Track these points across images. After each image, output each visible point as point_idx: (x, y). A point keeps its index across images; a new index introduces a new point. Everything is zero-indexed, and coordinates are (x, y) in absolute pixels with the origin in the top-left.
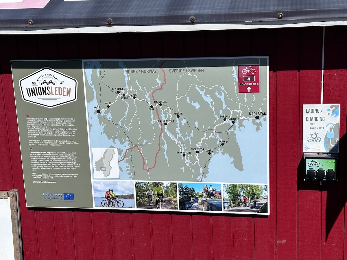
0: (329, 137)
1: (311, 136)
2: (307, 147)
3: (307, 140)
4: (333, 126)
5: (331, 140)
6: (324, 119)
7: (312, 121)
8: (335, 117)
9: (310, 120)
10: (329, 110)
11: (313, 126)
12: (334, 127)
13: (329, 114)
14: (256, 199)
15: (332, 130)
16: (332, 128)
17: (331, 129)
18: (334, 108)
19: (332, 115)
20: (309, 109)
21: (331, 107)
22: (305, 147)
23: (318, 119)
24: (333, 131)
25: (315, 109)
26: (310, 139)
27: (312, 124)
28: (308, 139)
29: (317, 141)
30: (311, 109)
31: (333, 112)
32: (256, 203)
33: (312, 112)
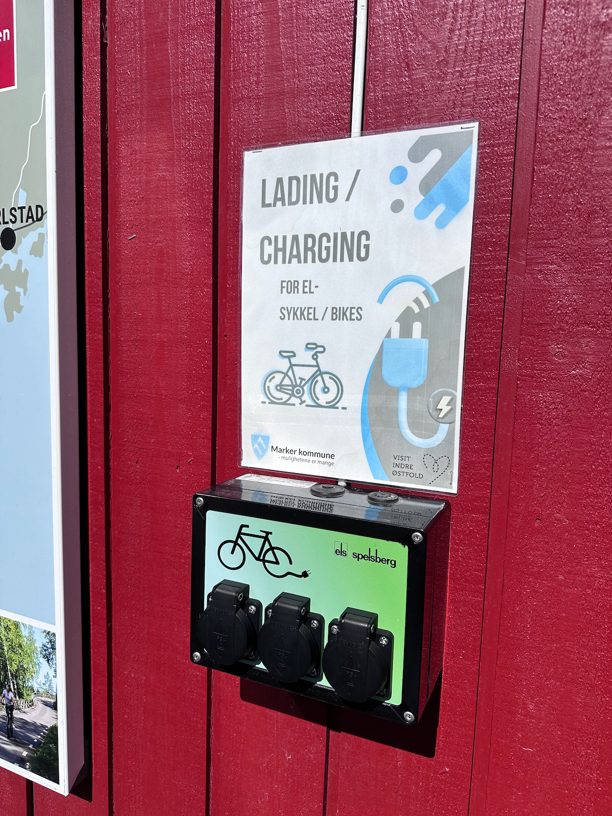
0: (392, 377)
1: (284, 365)
2: (266, 439)
3: (266, 390)
4: (427, 293)
5: (403, 401)
6: (367, 247)
7: (294, 260)
8: (441, 223)
9: (280, 254)
10: (399, 175)
11: (298, 300)
12: (426, 305)
13: (397, 206)
14: (11, 695)
15: (417, 327)
16: (416, 310)
17: (406, 319)
18: (435, 156)
19: (421, 213)
20: (280, 181)
21: (416, 154)
22: (255, 438)
23: (327, 248)
24: (423, 336)
25: (313, 177)
26: (280, 387)
27: (291, 287)
28: (272, 385)
29: (323, 399)
30: (291, 179)
31: (425, 186)
32: (11, 714)
33: (294, 199)
